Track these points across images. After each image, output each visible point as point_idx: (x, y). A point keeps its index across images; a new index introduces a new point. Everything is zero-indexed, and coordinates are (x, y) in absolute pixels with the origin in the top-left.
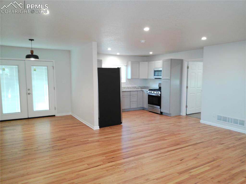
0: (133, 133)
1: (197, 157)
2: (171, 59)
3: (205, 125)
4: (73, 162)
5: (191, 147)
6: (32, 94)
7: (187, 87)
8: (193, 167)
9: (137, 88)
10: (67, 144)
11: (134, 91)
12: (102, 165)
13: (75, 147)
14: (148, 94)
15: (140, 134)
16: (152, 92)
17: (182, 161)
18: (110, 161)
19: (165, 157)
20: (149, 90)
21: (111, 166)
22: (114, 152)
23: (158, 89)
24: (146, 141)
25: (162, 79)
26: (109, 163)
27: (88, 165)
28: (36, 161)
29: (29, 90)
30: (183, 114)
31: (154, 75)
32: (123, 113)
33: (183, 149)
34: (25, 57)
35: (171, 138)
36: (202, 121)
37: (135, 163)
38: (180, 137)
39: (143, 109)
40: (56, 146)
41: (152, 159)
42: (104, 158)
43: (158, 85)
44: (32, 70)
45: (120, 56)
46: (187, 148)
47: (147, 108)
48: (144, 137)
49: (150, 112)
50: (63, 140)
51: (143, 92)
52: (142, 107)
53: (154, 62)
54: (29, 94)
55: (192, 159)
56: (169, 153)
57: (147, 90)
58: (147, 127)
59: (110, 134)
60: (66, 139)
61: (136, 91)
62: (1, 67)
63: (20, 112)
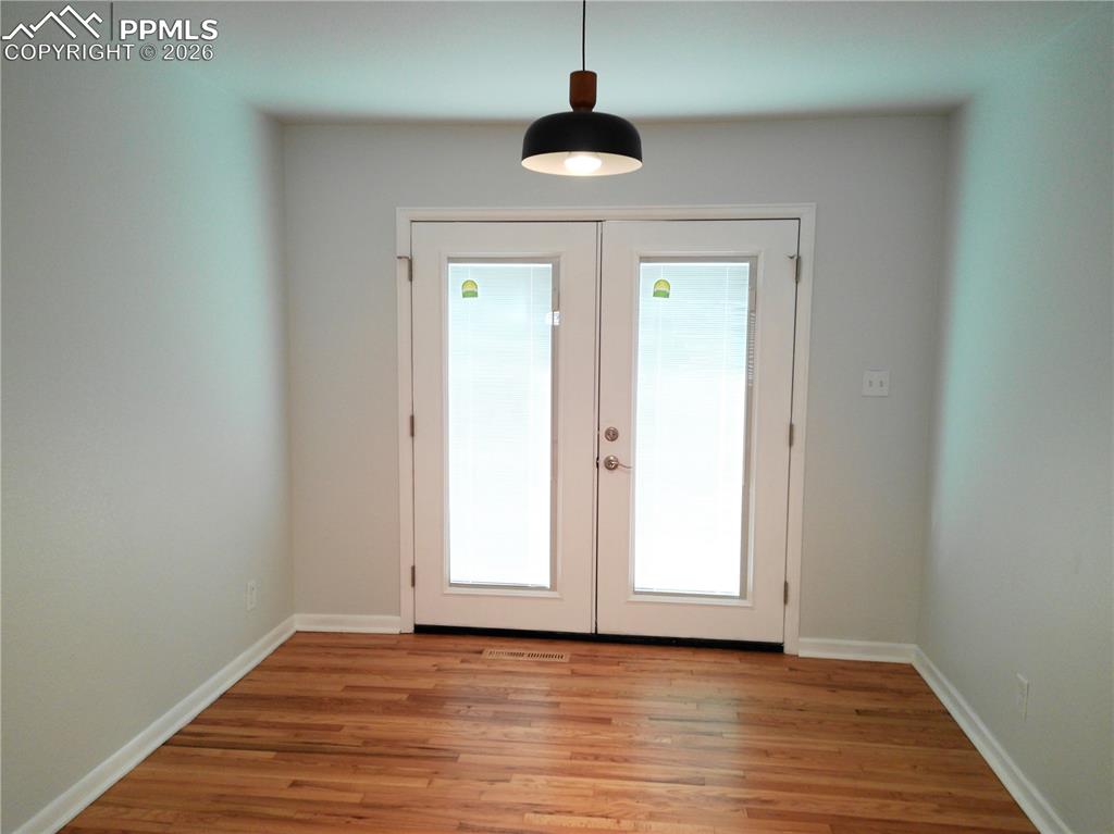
6: (629, 468)
29: (612, 435)
54: (611, 465)
62: (458, 274)
63: (547, 583)
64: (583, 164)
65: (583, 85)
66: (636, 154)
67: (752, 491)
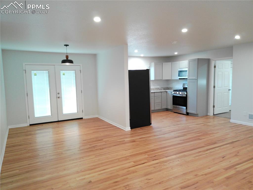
0: (166, 134)
1: (237, 154)
2: (198, 59)
3: (236, 125)
4: (119, 160)
5: (228, 145)
6: (61, 98)
7: (214, 87)
8: (237, 164)
9: (160, 89)
10: (105, 144)
11: (158, 92)
12: (148, 162)
13: (115, 147)
14: (172, 95)
15: (173, 134)
16: (177, 93)
17: (224, 158)
18: (154, 159)
19: (206, 155)
20: (174, 90)
21: (157, 164)
22: (154, 151)
23: (182, 90)
24: (181, 140)
25: (188, 79)
26: (153, 160)
27: (134, 162)
28: (84, 159)
29: (58, 94)
30: (211, 114)
31: (179, 75)
32: (152, 114)
33: (222, 147)
34: (61, 62)
35: (206, 138)
36: (232, 121)
37: (178, 161)
38: (214, 136)
39: (167, 110)
40: (96, 146)
41: (194, 157)
42: (147, 156)
43: (182, 85)
44: (62, 74)
45: (144, 58)
46: (225, 146)
47: (172, 109)
48: (178, 137)
49: (175, 112)
50: (100, 140)
51: (167, 93)
52: (166, 108)
53: (178, 62)
54: (59, 98)
55: (233, 157)
56: (209, 151)
57: (171, 91)
58: (177, 128)
59: (143, 134)
60: (103, 140)
61: (160, 92)
62: (33, 72)
63: (51, 115)
64: (68, 64)
65: (67, 57)
66: (73, 63)
67: (78, 99)
